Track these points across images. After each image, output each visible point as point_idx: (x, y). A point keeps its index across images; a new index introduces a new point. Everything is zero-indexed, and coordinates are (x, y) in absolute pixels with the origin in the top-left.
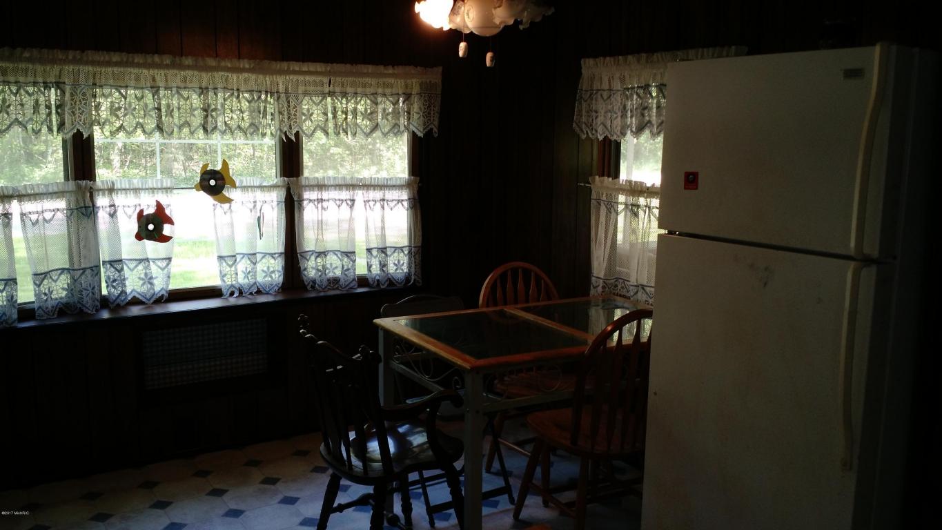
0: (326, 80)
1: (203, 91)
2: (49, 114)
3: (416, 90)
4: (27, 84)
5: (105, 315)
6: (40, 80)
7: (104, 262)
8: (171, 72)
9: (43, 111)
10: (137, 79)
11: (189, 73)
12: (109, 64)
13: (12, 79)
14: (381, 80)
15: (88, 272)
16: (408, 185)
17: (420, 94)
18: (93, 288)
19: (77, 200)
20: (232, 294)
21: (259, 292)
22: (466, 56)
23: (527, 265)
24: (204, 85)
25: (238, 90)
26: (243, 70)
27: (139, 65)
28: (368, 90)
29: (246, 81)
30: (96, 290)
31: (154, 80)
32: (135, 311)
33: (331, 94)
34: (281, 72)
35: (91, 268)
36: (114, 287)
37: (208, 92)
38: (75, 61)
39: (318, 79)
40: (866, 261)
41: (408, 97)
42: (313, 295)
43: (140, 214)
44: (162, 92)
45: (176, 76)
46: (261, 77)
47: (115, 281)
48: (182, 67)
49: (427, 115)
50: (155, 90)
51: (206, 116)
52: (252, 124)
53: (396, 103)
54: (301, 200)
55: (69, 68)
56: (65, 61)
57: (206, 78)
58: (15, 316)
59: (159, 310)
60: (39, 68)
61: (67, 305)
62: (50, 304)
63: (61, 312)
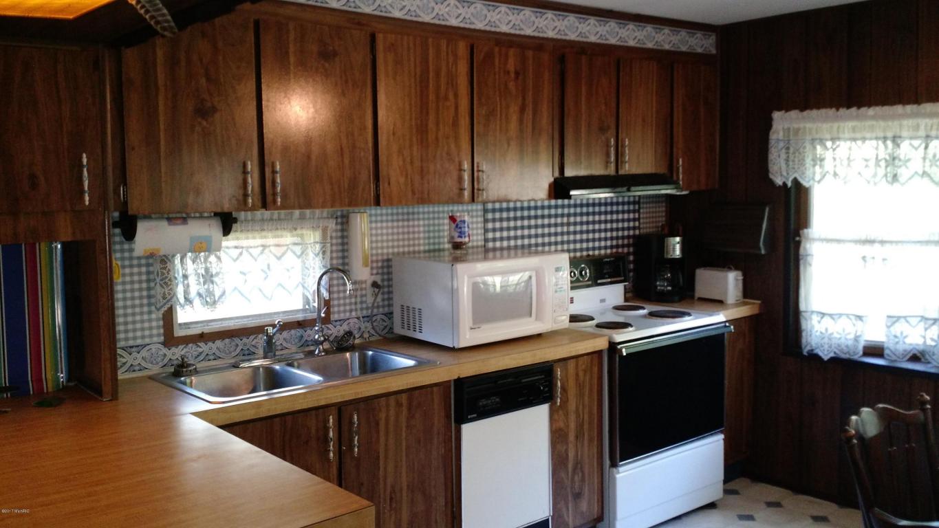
61: (923, 353)
62: (901, 347)
63: (915, 358)
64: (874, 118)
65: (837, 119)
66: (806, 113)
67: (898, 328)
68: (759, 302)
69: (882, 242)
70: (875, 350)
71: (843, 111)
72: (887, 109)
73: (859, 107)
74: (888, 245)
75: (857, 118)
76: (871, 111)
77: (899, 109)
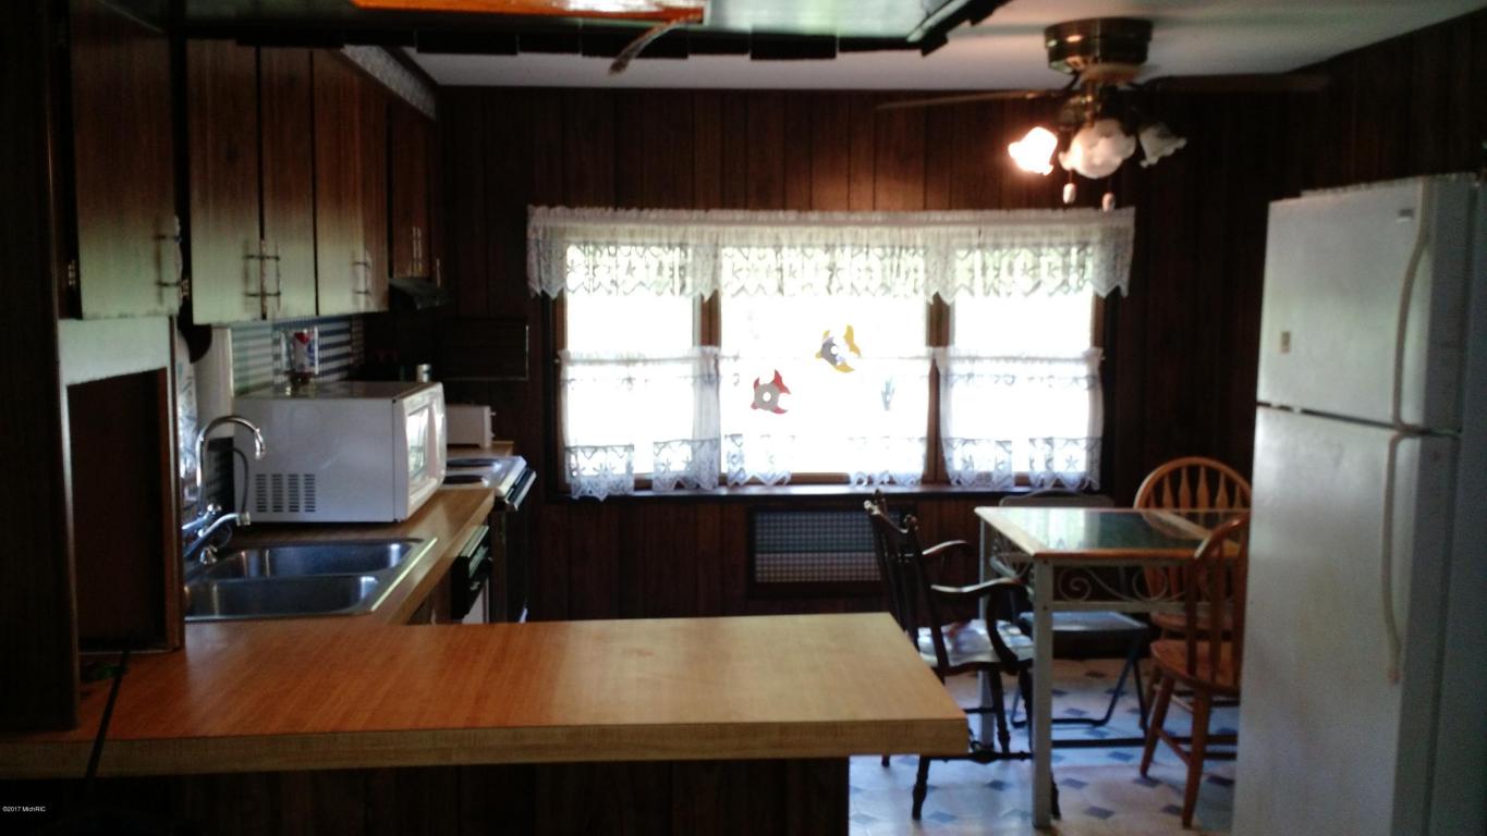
0: (974, 230)
1: (829, 248)
2: (672, 276)
3: (1096, 238)
4: (652, 245)
5: (724, 491)
6: (665, 241)
7: (726, 436)
8: (796, 229)
9: (666, 272)
10: (761, 237)
11: (814, 229)
12: (732, 222)
13: (639, 240)
14: (1048, 228)
15: (707, 444)
16: (1087, 358)
17: (1102, 243)
18: (711, 462)
19: (701, 367)
20: (860, 482)
21: (892, 482)
22: (1073, 199)
23: (1213, 464)
24: (831, 241)
25: (868, 246)
26: (875, 224)
27: (762, 223)
28: (1030, 240)
29: (878, 236)
30: (715, 466)
31: (777, 238)
32: (754, 490)
33: (981, 246)
34: (919, 224)
35: (710, 441)
36: (734, 464)
37: (834, 250)
38: (700, 221)
39: (965, 229)
40: (1408, 431)
41: (1083, 245)
42: (957, 489)
43: (756, 383)
44: (785, 250)
45: (802, 233)
46: (895, 230)
47: (734, 456)
48: (808, 223)
49: (1112, 267)
50: (778, 248)
51: (831, 277)
52: (883, 285)
53: (1068, 253)
54: (948, 375)
55: (693, 229)
56: (688, 222)
57: (833, 234)
58: (632, 484)
59: (780, 491)
60: (665, 229)
61: (685, 479)
62: (668, 476)
63: (679, 486)
64: (656, 222)
65: (614, 219)
66: (576, 211)
67: (665, 455)
68: (511, 442)
69: (645, 361)
70: (643, 483)
71: (621, 212)
72: (671, 213)
73: (641, 208)
74: (650, 365)
75: (637, 220)
76: (654, 214)
77: (684, 214)
